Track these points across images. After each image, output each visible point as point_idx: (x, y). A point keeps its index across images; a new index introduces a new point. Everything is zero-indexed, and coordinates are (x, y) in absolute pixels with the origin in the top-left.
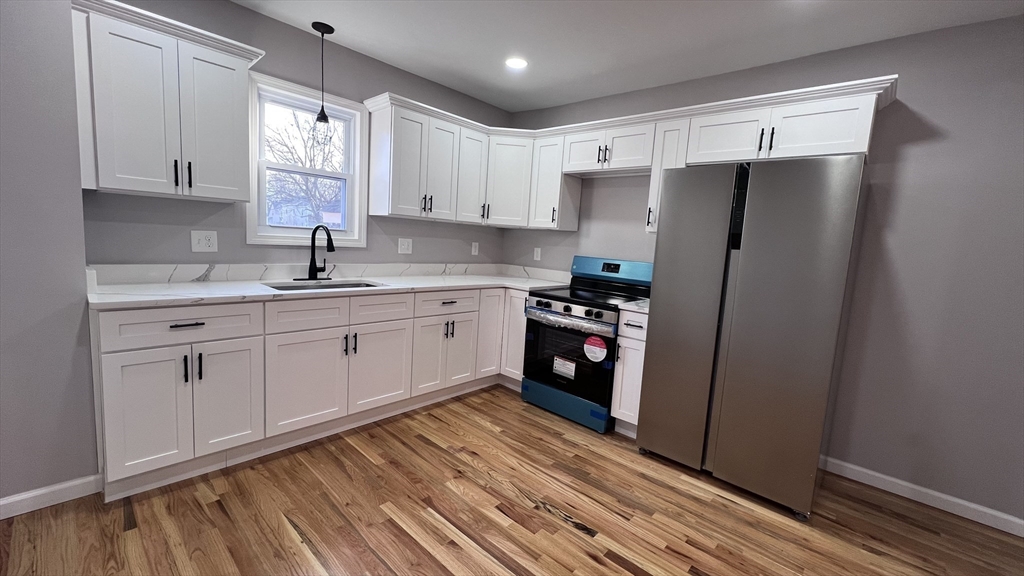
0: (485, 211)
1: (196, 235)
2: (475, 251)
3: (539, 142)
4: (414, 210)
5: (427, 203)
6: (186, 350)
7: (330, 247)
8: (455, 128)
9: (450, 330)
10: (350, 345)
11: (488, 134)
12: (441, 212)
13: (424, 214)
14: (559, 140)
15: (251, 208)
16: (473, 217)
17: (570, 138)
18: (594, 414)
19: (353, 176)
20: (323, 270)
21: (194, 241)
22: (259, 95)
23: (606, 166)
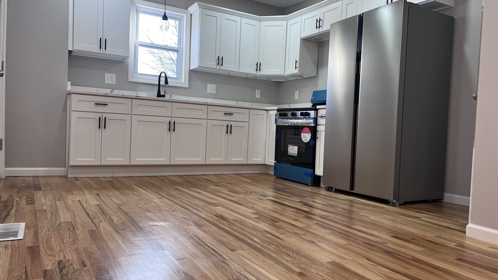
0: (258, 66)
1: (107, 75)
2: (258, 95)
3: (290, 22)
4: (212, 65)
5: (220, 61)
6: (100, 115)
7: (166, 82)
8: (238, 19)
9: (229, 130)
10: (172, 127)
11: (260, 21)
12: (230, 66)
13: (218, 67)
14: (298, 19)
15: (131, 60)
16: (251, 70)
17: (305, 17)
18: (306, 174)
19: (182, 49)
20: (164, 96)
21: (106, 78)
22: (137, 10)
23: (321, 30)
